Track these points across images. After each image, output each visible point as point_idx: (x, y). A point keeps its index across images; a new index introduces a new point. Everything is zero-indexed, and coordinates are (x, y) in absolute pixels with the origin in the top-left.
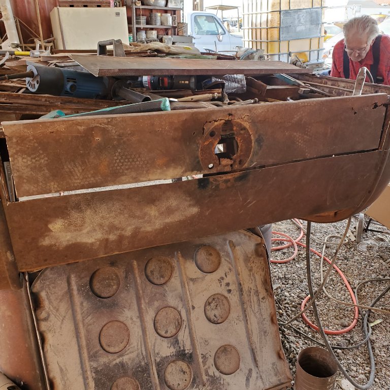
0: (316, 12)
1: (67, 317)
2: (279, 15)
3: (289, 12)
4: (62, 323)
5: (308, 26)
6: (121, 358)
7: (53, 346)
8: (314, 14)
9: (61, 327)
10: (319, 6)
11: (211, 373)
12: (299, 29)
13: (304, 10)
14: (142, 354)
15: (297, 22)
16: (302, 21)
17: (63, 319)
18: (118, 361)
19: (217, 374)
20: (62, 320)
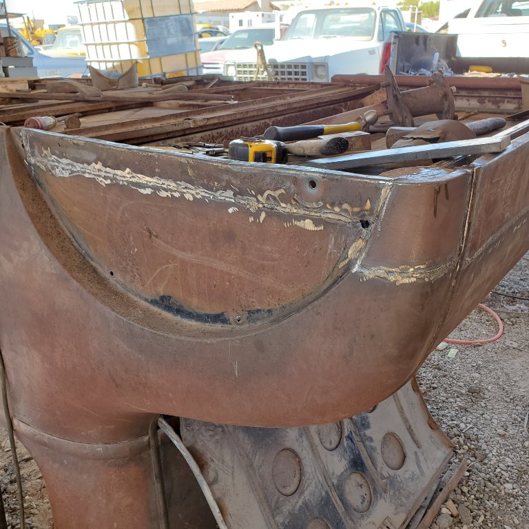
0: (187, 19)
1: (235, 467)
2: (142, 24)
3: (154, 20)
4: (233, 478)
5: (180, 38)
6: (302, 497)
7: (233, 515)
8: (184, 23)
9: (234, 485)
10: (189, 12)
11: (386, 475)
12: (170, 41)
13: (172, 18)
14: (319, 481)
15: (165, 33)
16: (172, 31)
17: (233, 471)
18: (300, 503)
19: (392, 472)
20: (232, 474)
